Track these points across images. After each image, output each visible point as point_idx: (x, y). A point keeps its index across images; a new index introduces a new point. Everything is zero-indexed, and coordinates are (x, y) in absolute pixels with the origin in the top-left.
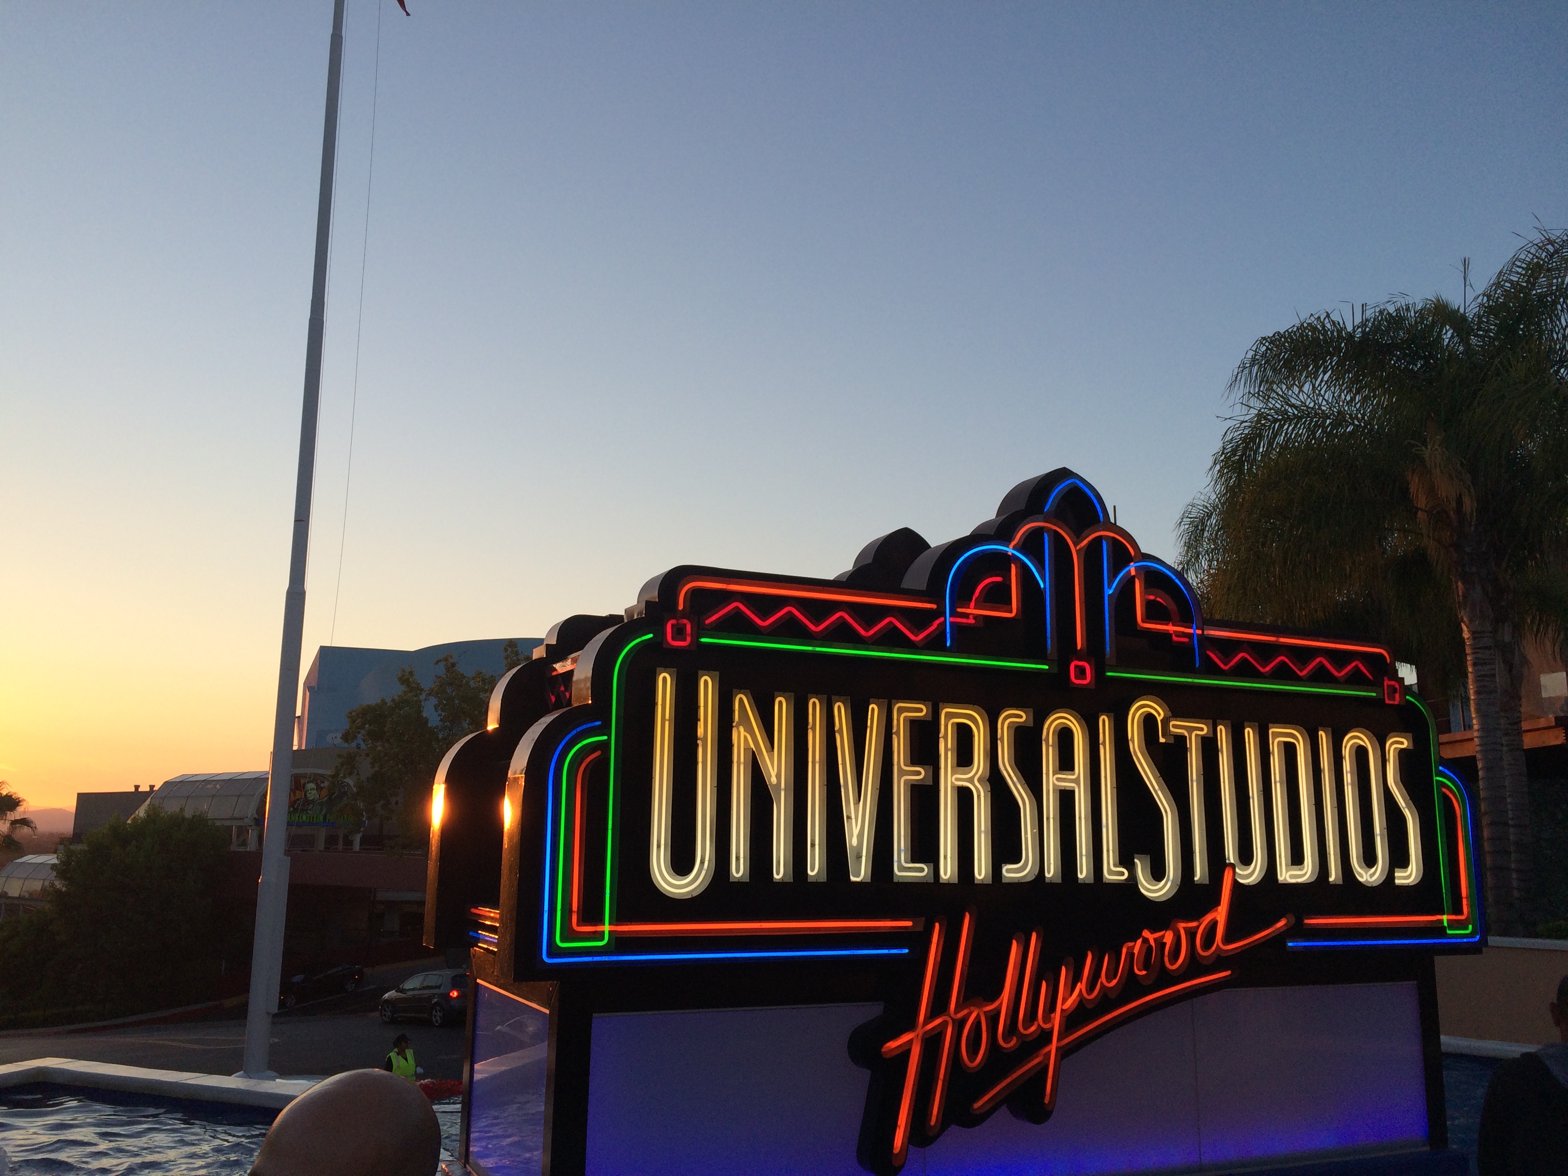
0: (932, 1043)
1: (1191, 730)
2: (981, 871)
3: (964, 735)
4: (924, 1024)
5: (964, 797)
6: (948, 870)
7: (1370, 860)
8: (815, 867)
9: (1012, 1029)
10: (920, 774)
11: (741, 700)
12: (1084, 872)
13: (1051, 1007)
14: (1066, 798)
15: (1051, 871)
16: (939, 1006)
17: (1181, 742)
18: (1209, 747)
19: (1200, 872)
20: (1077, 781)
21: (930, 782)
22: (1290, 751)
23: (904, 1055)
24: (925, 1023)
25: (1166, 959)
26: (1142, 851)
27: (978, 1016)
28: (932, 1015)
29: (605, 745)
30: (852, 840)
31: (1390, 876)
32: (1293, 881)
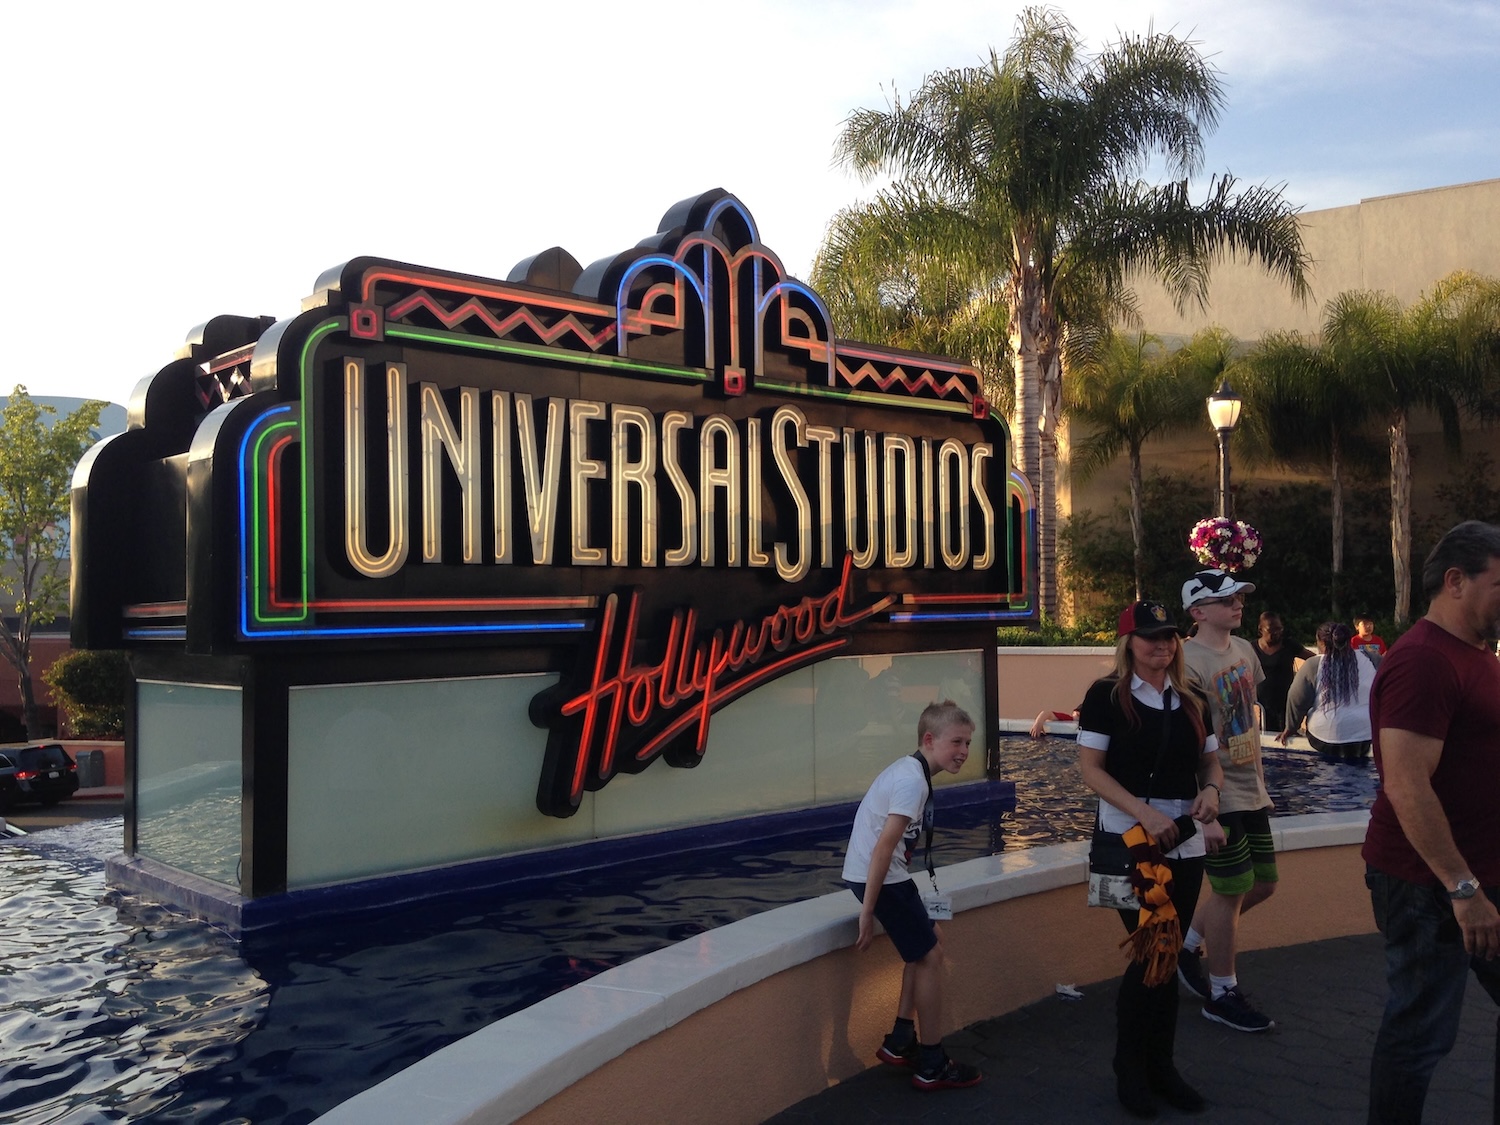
0: (605, 703)
1: (822, 436)
2: (648, 557)
3: (634, 434)
4: (597, 690)
5: (634, 489)
6: (619, 554)
7: (955, 548)
8: (503, 550)
9: (672, 689)
10: (595, 469)
11: (428, 393)
12: (733, 558)
13: (705, 672)
14: (720, 493)
15: (707, 556)
16: (611, 671)
17: (814, 445)
18: (837, 451)
19: (826, 558)
20: (729, 479)
21: (603, 476)
22: (899, 456)
23: (580, 715)
24: (599, 687)
25: (797, 630)
26: (780, 540)
27: (643, 679)
28: (606, 678)
29: (295, 431)
30: (535, 528)
31: (970, 562)
32: (897, 566)
